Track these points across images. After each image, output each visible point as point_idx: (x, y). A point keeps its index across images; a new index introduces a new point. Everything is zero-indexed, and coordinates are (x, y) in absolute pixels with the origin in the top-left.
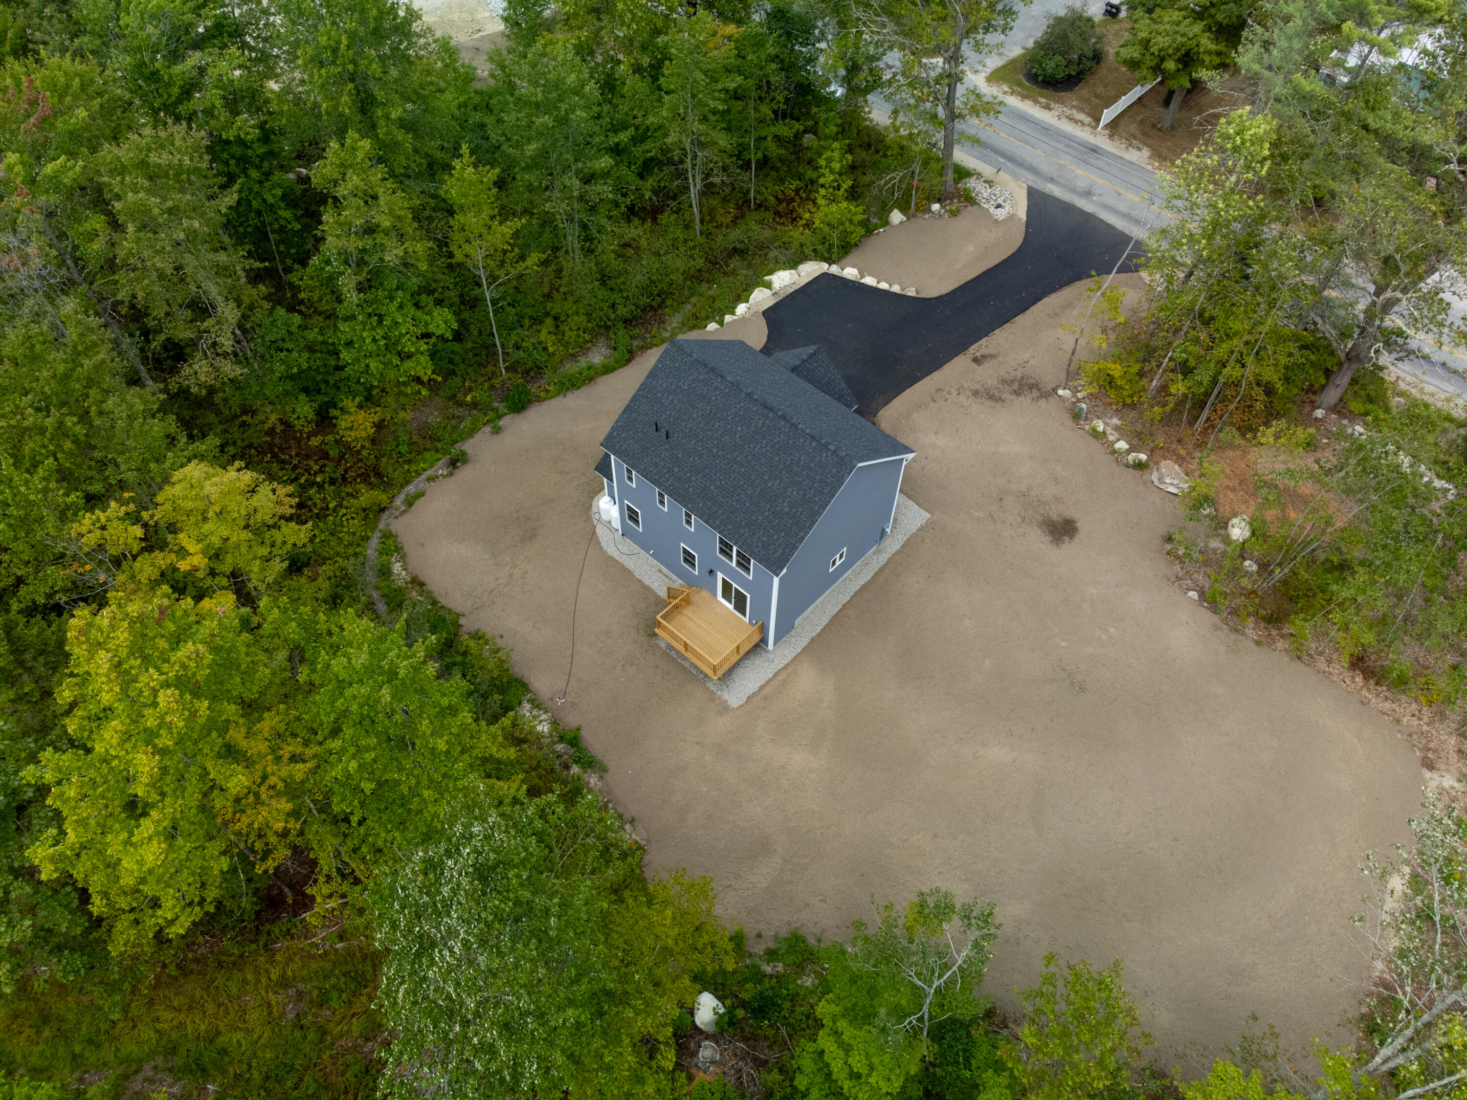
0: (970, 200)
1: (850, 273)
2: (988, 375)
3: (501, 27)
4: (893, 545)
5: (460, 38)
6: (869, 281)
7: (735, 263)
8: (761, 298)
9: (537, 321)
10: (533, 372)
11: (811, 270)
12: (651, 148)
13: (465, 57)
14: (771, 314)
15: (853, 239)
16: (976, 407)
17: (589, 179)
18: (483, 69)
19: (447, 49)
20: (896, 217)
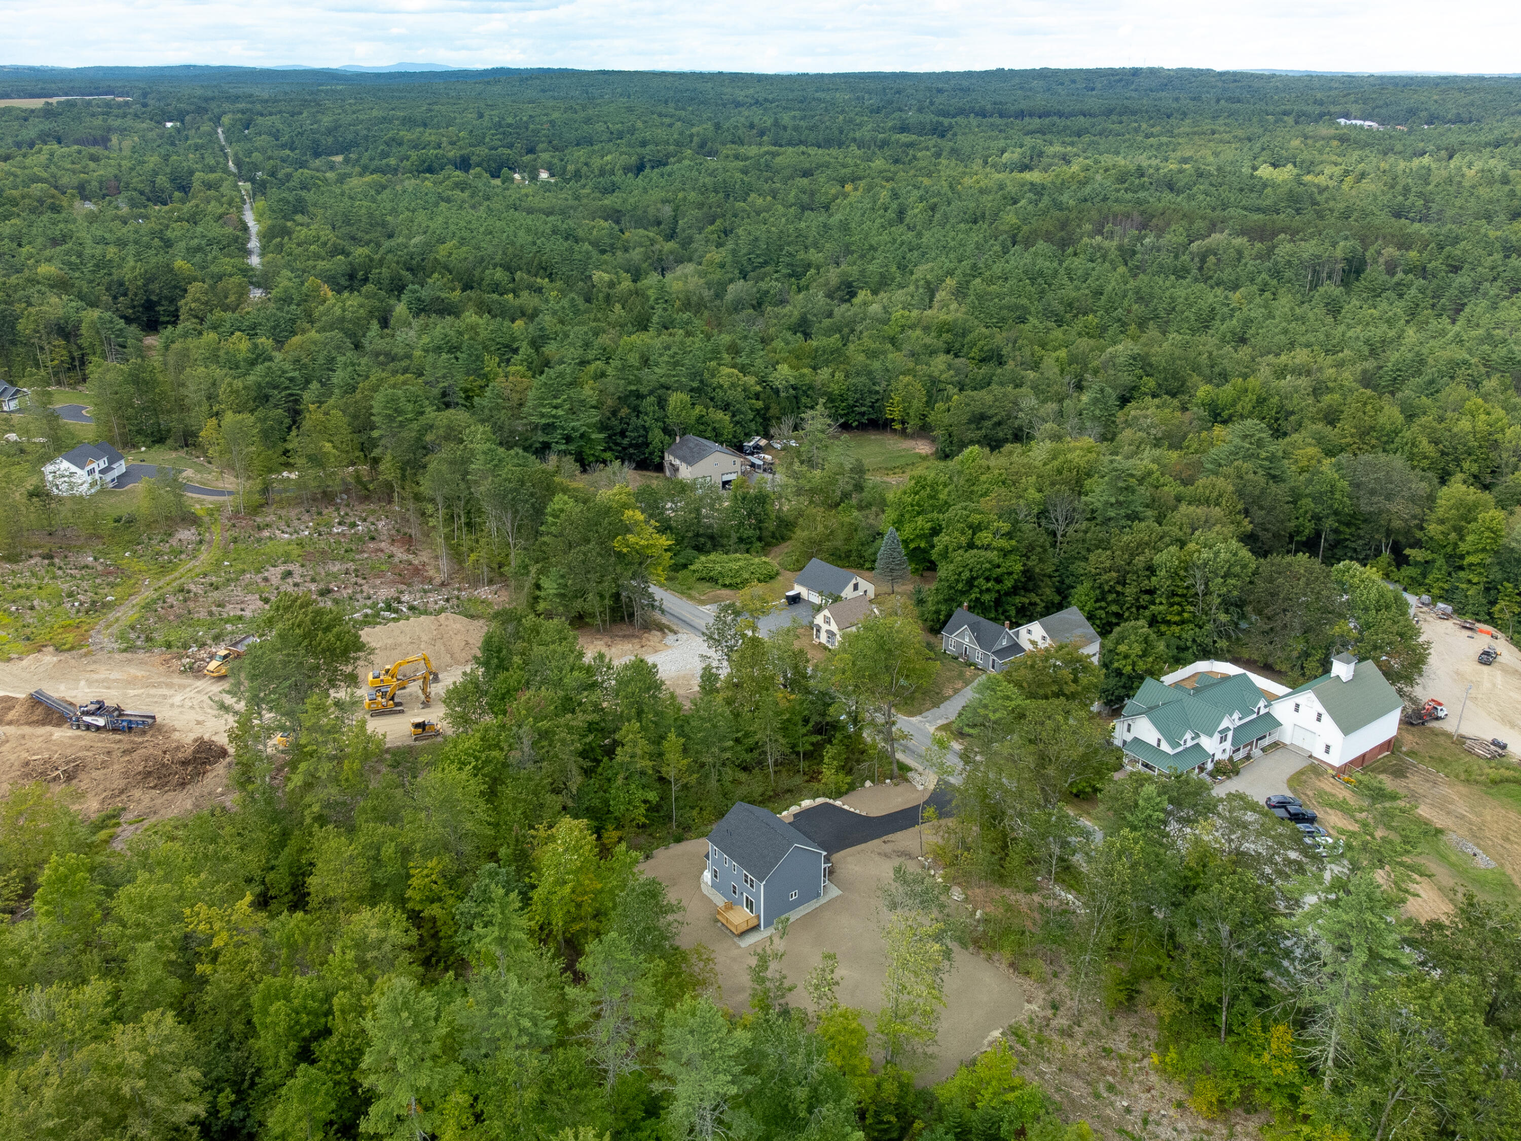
0: (907, 780)
1: (838, 803)
2: (888, 848)
3: (697, 688)
4: (823, 900)
5: (680, 692)
6: (846, 807)
7: (788, 796)
8: (794, 809)
9: (692, 808)
10: (687, 828)
11: (820, 801)
12: (751, 741)
13: (679, 700)
14: (795, 816)
15: (843, 789)
16: (877, 858)
17: (724, 750)
18: (687, 705)
19: (673, 696)
20: (868, 784)
